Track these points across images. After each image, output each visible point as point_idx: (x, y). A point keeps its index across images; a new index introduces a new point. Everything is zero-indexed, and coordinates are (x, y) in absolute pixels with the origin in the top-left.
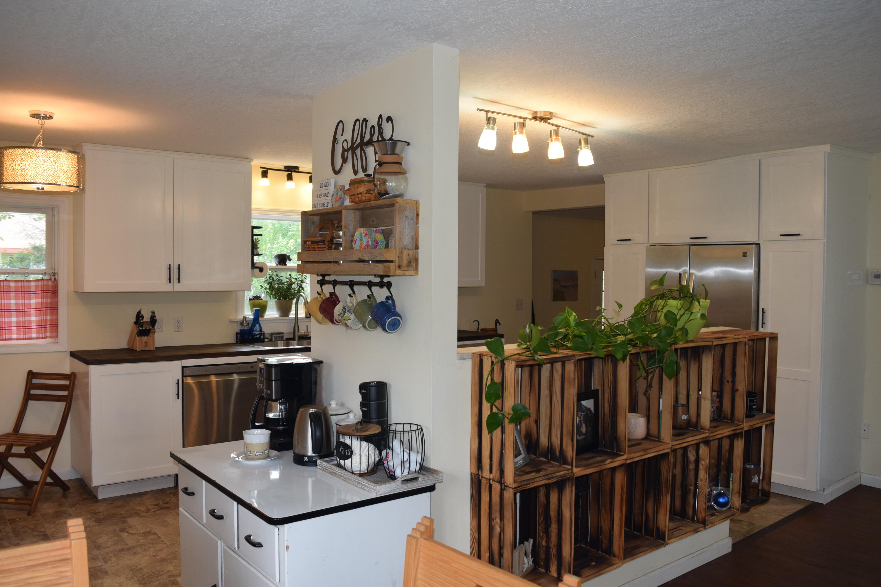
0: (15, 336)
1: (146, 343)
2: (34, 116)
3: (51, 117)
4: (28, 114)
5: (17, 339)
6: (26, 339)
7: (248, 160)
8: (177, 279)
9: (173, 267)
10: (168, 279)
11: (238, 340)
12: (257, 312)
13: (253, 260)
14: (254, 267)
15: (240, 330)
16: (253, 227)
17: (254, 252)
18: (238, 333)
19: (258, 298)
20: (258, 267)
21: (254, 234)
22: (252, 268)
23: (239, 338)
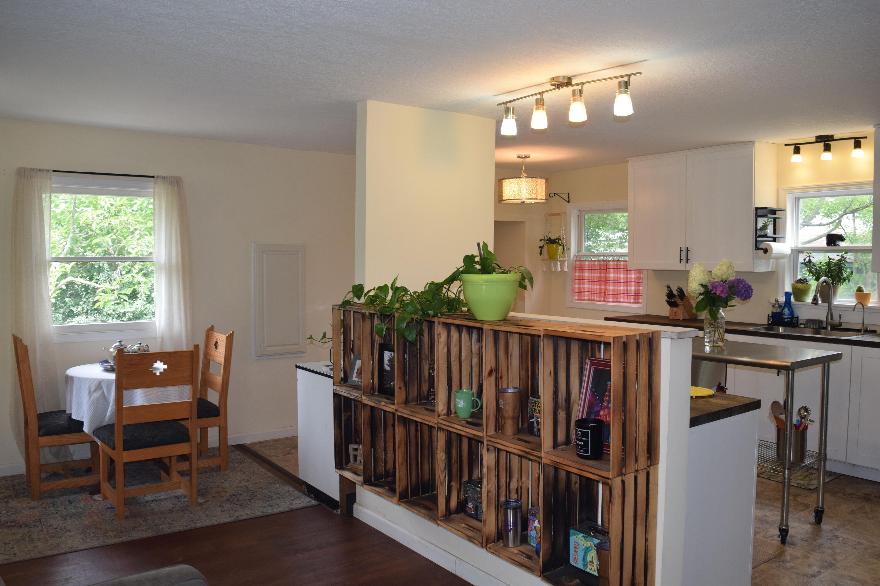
0: (622, 300)
1: (676, 313)
2: (518, 157)
3: (529, 157)
4: (516, 157)
5: (623, 302)
6: (627, 303)
7: (751, 143)
8: (688, 260)
9: (684, 249)
10: (681, 260)
11: (770, 322)
12: (788, 295)
13: (756, 241)
14: (757, 248)
15: (772, 312)
16: (757, 209)
17: (759, 233)
18: (770, 315)
19: (800, 281)
20: (762, 249)
21: (758, 215)
22: (755, 249)
23: (771, 320)
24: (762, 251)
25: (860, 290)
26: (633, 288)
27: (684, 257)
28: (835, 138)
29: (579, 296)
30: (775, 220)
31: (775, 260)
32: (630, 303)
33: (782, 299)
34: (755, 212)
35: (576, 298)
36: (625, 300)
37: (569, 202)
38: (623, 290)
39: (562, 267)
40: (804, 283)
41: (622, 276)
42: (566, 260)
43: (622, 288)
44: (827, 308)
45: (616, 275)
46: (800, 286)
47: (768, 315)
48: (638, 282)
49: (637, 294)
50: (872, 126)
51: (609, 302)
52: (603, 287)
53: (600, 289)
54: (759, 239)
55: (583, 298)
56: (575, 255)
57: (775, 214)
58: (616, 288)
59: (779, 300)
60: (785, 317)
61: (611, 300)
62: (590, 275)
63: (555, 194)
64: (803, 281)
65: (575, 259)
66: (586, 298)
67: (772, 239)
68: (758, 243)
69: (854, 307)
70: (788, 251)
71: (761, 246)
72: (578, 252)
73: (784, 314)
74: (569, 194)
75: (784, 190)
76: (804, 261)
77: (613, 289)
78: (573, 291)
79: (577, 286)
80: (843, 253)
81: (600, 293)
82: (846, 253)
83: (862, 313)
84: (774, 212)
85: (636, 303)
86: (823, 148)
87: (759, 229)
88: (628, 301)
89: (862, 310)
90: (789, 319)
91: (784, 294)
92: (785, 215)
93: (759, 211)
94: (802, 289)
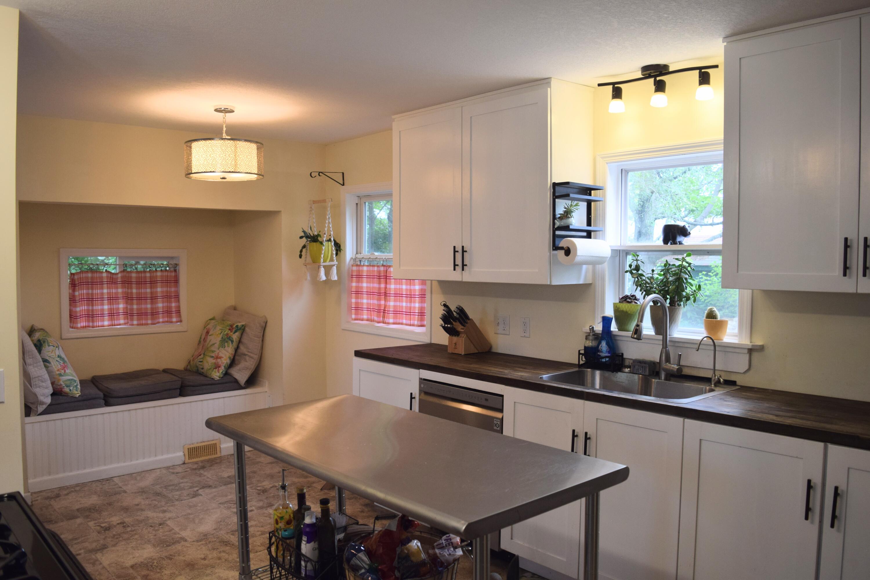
0: (404, 321)
1: (456, 344)
2: (217, 110)
3: (232, 111)
4: (213, 109)
5: (406, 325)
6: (410, 325)
7: (544, 82)
8: (464, 265)
9: (459, 249)
10: (455, 265)
11: (581, 362)
12: (606, 321)
13: (554, 236)
14: (556, 248)
15: (585, 347)
16: (555, 185)
17: (558, 223)
18: (582, 352)
19: (626, 299)
20: (562, 248)
21: (557, 194)
22: (553, 250)
23: (584, 359)
24: (563, 252)
25: (711, 315)
26: (417, 305)
27: (459, 262)
28: (671, 70)
29: (356, 314)
30: (589, 204)
31: (590, 267)
32: (413, 325)
33: (599, 328)
34: (552, 190)
35: (353, 316)
36: (408, 322)
37: (343, 185)
38: (406, 307)
39: (327, 274)
40: (630, 302)
41: (404, 287)
42: (334, 265)
43: (404, 304)
44: (661, 343)
45: (398, 286)
46: (625, 306)
47: (579, 351)
48: (422, 296)
49: (422, 314)
50: (721, 40)
51: (388, 323)
52: (383, 302)
53: (380, 305)
54: (558, 233)
55: (361, 317)
56: (352, 258)
57: (590, 195)
58: (398, 304)
59: (595, 329)
60: (603, 355)
61: (391, 321)
62: (369, 285)
63: (320, 172)
64: (630, 298)
65: (352, 262)
66: (365, 317)
67: (585, 234)
68: (557, 240)
69: (699, 342)
70: (607, 253)
71: (560, 245)
72: (357, 253)
73: (602, 352)
74: (343, 173)
75: (602, 158)
76: (629, 269)
77: (395, 306)
78: (350, 308)
79: (353, 300)
80: (685, 255)
81: (379, 311)
82: (689, 255)
83: (713, 352)
84: (587, 190)
85: (419, 326)
86: (653, 88)
87: (559, 218)
88: (412, 322)
89: (712, 348)
90: (607, 359)
91: (600, 320)
92: (604, 196)
93: (557, 188)
94: (626, 312)
